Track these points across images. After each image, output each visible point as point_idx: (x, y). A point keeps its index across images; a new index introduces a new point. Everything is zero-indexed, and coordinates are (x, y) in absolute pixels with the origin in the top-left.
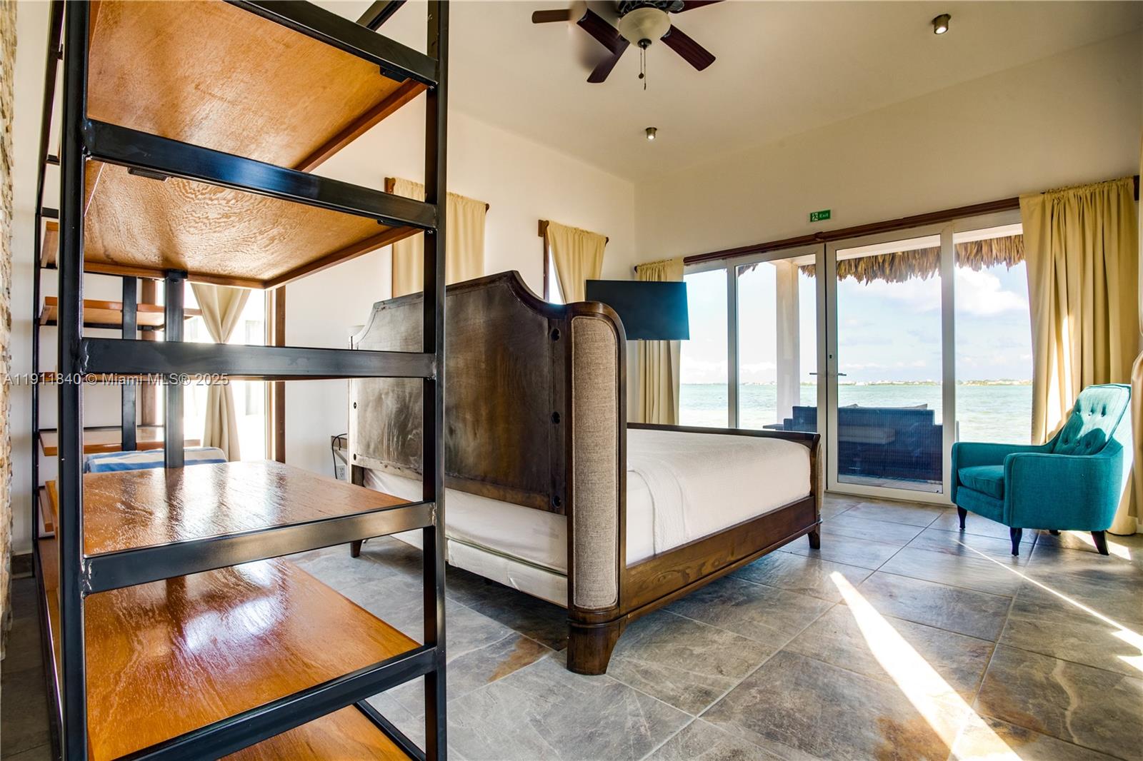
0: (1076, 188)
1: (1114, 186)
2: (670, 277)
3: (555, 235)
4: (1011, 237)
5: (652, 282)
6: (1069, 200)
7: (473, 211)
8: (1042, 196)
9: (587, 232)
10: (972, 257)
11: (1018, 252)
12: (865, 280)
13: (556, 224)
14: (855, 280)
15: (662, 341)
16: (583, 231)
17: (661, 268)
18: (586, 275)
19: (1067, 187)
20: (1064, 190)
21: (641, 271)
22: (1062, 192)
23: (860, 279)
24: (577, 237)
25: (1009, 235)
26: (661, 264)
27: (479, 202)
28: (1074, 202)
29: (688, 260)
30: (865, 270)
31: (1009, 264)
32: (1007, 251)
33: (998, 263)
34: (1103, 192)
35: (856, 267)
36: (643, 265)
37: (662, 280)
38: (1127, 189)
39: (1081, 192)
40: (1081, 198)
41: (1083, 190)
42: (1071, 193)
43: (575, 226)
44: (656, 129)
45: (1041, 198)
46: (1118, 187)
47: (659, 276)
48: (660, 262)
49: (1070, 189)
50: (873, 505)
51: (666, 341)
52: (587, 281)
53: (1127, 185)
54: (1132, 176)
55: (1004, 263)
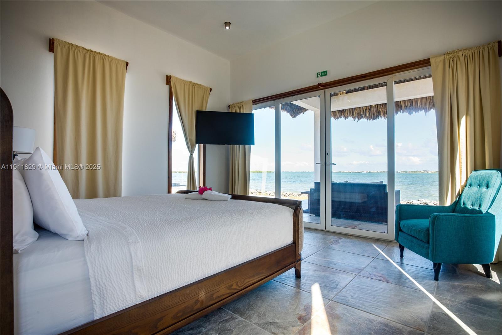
0: (463, 50)
1: (486, 48)
2: (246, 111)
3: (176, 85)
4: (426, 97)
5: (237, 113)
6: (459, 57)
7: (117, 66)
8: (444, 56)
9: (198, 84)
10: (408, 107)
11: (430, 105)
12: (357, 119)
13: (177, 78)
14: (353, 119)
15: (240, 146)
16: (195, 84)
17: (241, 106)
18: (196, 107)
19: (458, 50)
20: (457, 52)
21: (232, 108)
22: (455, 53)
23: (354, 119)
24: (191, 87)
25: (425, 96)
26: (241, 104)
27: (122, 61)
28: (462, 58)
29: (255, 102)
30: (357, 114)
31: (426, 112)
32: (425, 104)
33: (420, 110)
34: (479, 52)
35: (353, 113)
36: (232, 105)
37: (242, 112)
38: (494, 49)
39: (466, 53)
40: (466, 56)
41: (468, 51)
42: (461, 53)
43: (190, 81)
44: (230, 23)
45: (443, 57)
46: (488, 48)
47: (240, 110)
48: (240, 103)
49: (460, 51)
50: (348, 240)
51: (243, 146)
52: (197, 111)
53: (494, 47)
54: (497, 41)
55: (423, 111)
